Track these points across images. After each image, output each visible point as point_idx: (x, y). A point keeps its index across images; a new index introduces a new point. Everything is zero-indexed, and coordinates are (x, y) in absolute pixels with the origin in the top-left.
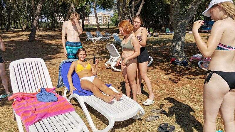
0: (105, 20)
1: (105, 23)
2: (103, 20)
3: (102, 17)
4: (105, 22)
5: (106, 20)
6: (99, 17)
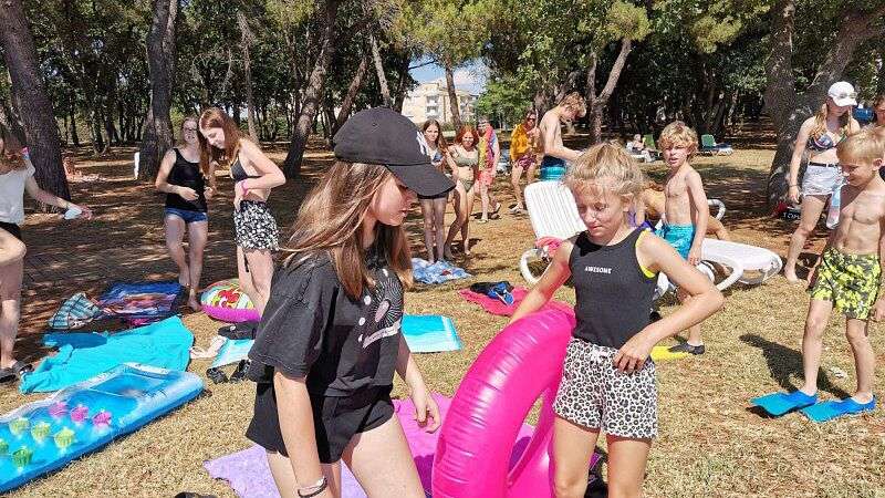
0: (448, 110)
1: (448, 120)
2: (441, 110)
4: (449, 115)
6: (429, 98)
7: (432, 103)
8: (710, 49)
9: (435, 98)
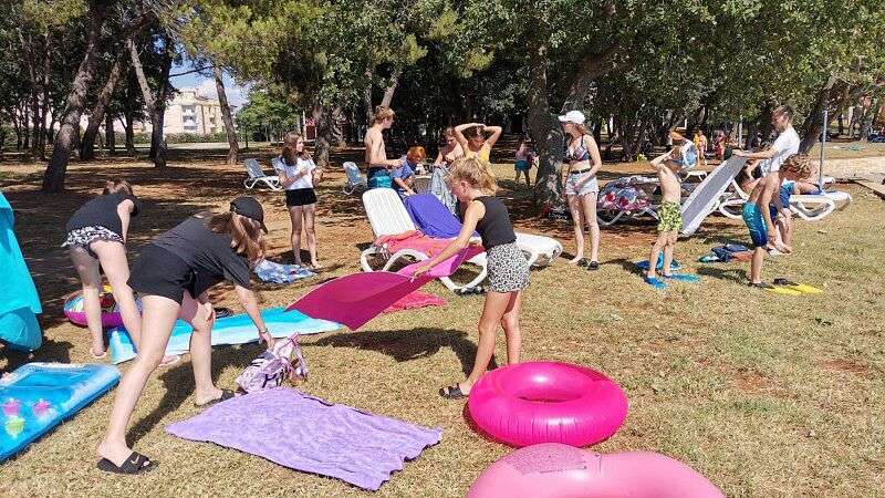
0: (207, 120)
1: (208, 131)
2: (199, 120)
3: (198, 109)
4: (209, 126)
5: (212, 120)
6: (184, 107)
7: (189, 113)
8: (467, 74)
9: (192, 107)
